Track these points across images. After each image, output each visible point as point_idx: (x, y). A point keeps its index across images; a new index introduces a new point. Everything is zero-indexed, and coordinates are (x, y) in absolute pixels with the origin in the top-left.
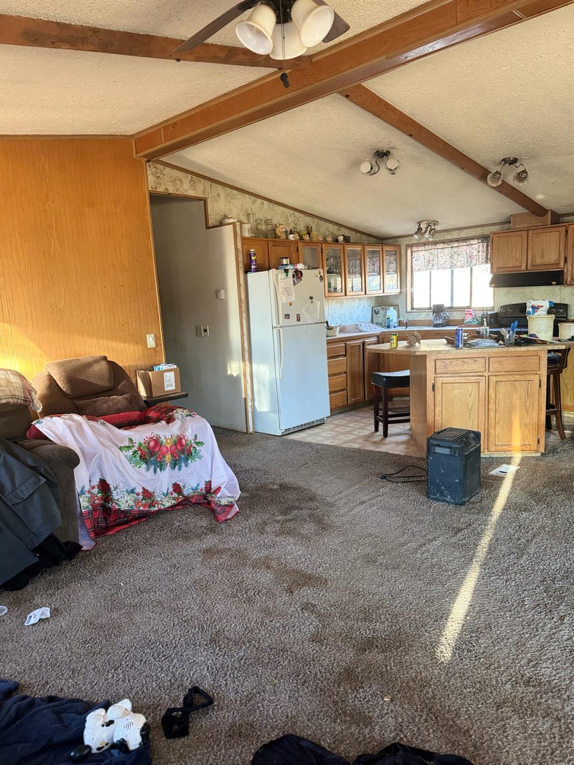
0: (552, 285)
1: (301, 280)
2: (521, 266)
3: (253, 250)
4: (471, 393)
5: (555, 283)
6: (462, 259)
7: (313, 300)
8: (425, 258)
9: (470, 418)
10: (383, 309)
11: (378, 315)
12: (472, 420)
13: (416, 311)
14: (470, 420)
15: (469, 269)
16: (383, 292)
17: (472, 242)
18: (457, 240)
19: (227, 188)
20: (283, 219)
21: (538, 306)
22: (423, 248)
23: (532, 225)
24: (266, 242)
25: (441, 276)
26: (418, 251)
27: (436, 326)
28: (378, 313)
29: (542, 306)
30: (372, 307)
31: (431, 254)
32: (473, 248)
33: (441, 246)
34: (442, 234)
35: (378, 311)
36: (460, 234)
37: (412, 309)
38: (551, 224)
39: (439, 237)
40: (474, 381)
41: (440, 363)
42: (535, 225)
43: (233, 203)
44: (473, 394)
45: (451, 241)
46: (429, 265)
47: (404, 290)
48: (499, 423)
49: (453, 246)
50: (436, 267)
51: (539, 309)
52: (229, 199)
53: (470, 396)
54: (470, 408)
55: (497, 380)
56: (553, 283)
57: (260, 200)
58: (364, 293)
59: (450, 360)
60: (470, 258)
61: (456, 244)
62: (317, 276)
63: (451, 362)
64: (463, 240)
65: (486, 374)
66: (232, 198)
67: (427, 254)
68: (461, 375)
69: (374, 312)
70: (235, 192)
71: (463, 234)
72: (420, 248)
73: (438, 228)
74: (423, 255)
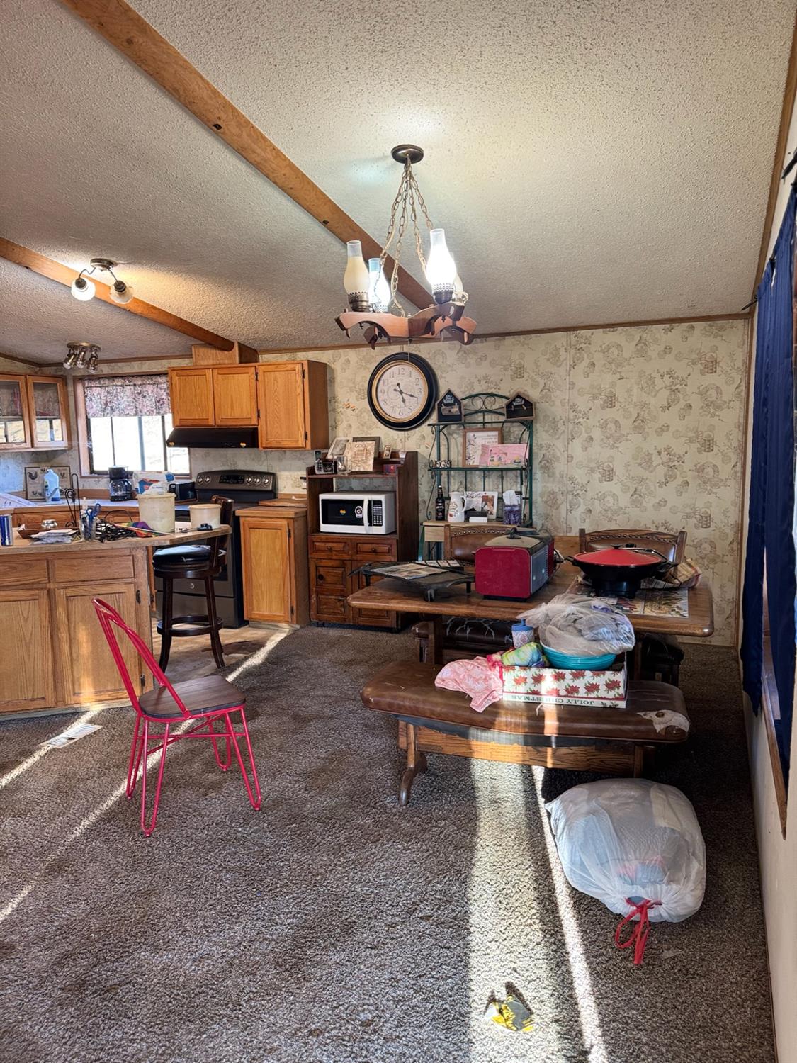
0: (241, 447)
2: (208, 419)
4: (28, 617)
6: (149, 403)
8: (101, 398)
10: (42, 471)
11: (35, 480)
13: (96, 475)
14: (29, 658)
15: (160, 417)
16: (32, 446)
17: (160, 379)
18: (140, 375)
21: (151, 481)
22: (97, 383)
23: (218, 362)
25: (126, 425)
26: (91, 387)
27: (114, 499)
28: (36, 477)
29: (157, 481)
30: (25, 468)
31: (108, 393)
32: (161, 389)
33: (119, 382)
34: (119, 364)
35: (36, 473)
36: (142, 367)
37: (92, 471)
38: (241, 362)
40: (30, 598)
42: (221, 362)
45: (133, 376)
46: (108, 409)
47: (75, 443)
48: (77, 660)
49: (135, 383)
50: (116, 412)
53: (26, 620)
54: (28, 641)
55: (69, 594)
56: (242, 444)
60: (159, 401)
61: (139, 382)
64: (148, 375)
65: (51, 586)
67: (103, 392)
68: (11, 588)
69: (28, 475)
71: (147, 367)
72: (93, 384)
74: (99, 394)
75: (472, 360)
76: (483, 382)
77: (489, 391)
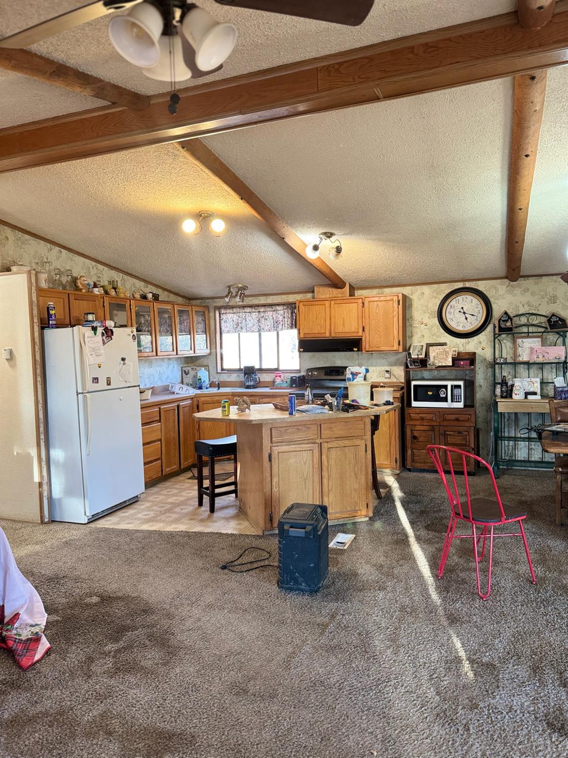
0: (354, 351)
1: (112, 339)
2: (325, 333)
3: (52, 303)
4: (306, 461)
5: (356, 349)
6: (270, 323)
7: (126, 361)
8: (233, 321)
9: (306, 487)
10: (193, 369)
11: (188, 376)
12: (307, 490)
13: (226, 372)
14: (306, 489)
15: (276, 333)
16: (194, 353)
17: (278, 308)
18: (264, 306)
19: (17, 231)
20: (85, 271)
21: (356, 373)
22: (231, 311)
23: (333, 296)
24: (67, 295)
25: (249, 339)
26: (226, 313)
27: (248, 387)
28: (188, 374)
29: (360, 373)
30: (182, 367)
31: (239, 316)
32: (278, 314)
33: (248, 310)
34: (250, 298)
35: (188, 371)
36: (267, 300)
37: (222, 369)
38: (350, 296)
39: (248, 301)
40: (308, 449)
41: (276, 431)
42: (336, 296)
43: (24, 248)
44: (307, 462)
45: (258, 306)
46: (238, 327)
47: (213, 351)
48: (331, 490)
49: (260, 310)
50: (244, 330)
51: (357, 375)
52: (20, 244)
53: (305, 464)
54: (305, 477)
55: (329, 447)
56: (354, 349)
57: (57, 248)
58: (175, 354)
59: (285, 429)
60: (277, 322)
61: (262, 309)
62: (129, 335)
63: (287, 430)
64: (269, 305)
65: (318, 441)
66: (23, 243)
67: (235, 317)
68: (296, 443)
69: (183, 372)
70: (27, 237)
71: (270, 300)
72: (228, 311)
73: (247, 292)
74: (232, 318)
75: (518, 291)
76: (526, 306)
77: (531, 312)
